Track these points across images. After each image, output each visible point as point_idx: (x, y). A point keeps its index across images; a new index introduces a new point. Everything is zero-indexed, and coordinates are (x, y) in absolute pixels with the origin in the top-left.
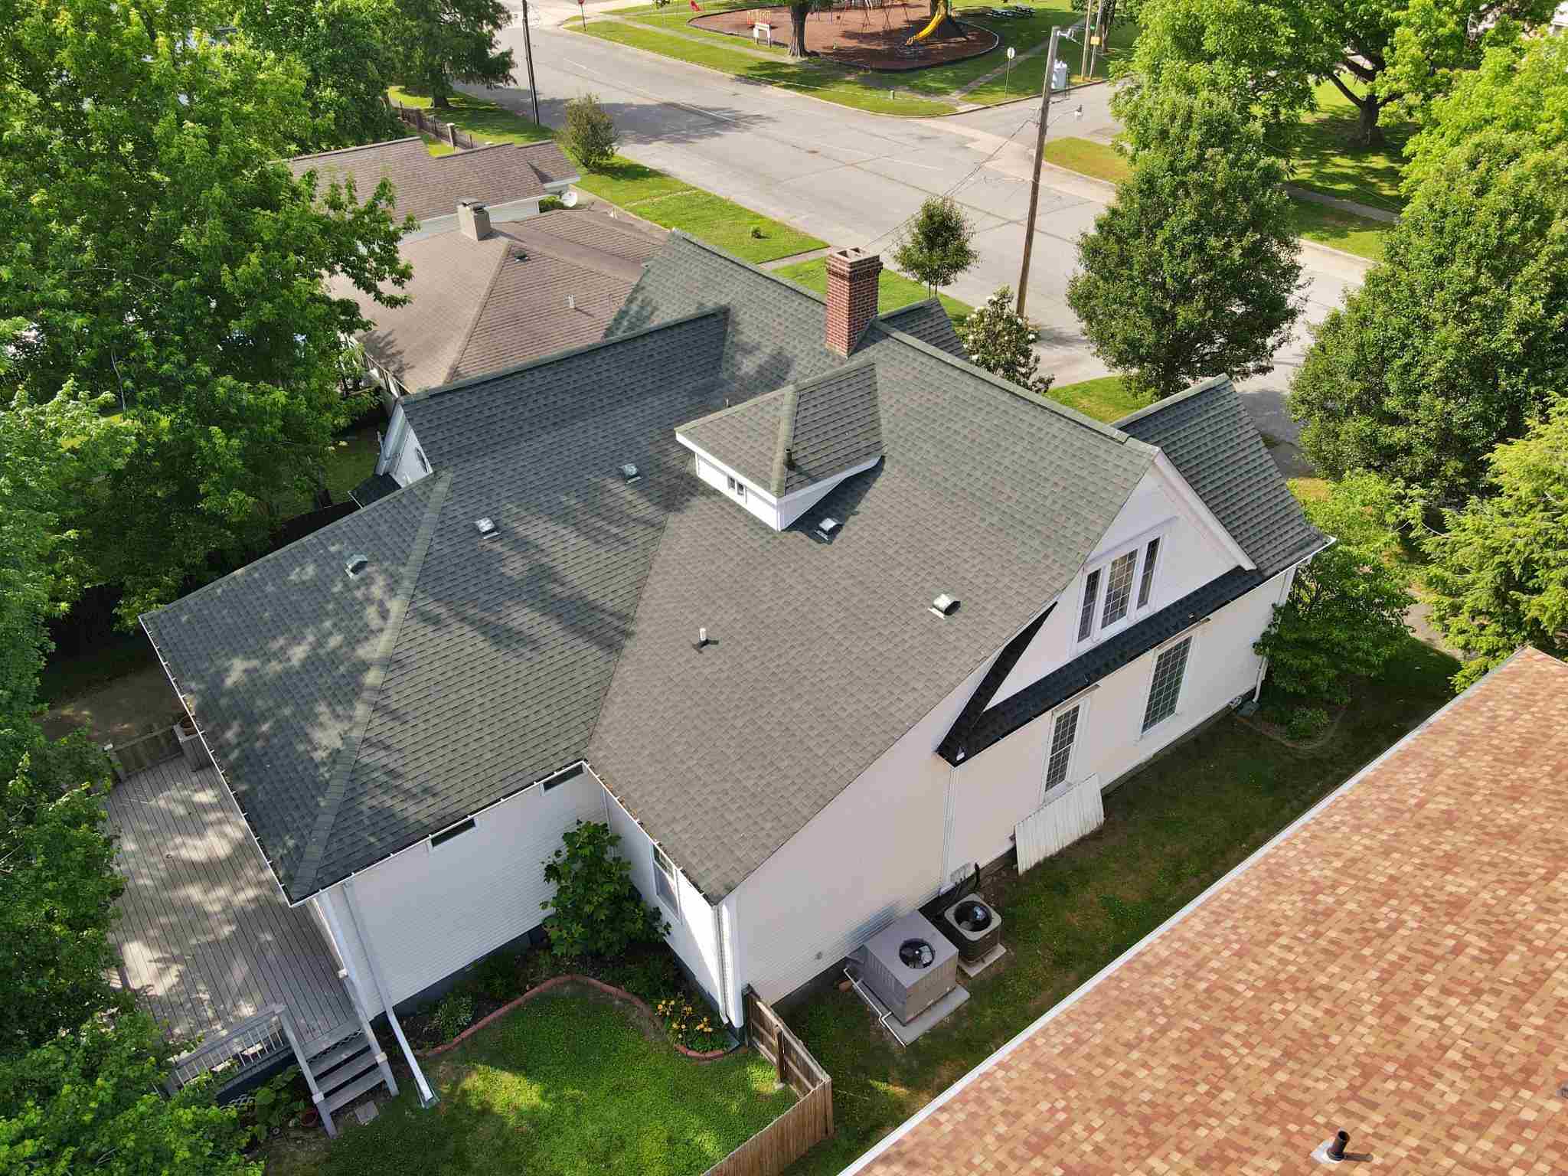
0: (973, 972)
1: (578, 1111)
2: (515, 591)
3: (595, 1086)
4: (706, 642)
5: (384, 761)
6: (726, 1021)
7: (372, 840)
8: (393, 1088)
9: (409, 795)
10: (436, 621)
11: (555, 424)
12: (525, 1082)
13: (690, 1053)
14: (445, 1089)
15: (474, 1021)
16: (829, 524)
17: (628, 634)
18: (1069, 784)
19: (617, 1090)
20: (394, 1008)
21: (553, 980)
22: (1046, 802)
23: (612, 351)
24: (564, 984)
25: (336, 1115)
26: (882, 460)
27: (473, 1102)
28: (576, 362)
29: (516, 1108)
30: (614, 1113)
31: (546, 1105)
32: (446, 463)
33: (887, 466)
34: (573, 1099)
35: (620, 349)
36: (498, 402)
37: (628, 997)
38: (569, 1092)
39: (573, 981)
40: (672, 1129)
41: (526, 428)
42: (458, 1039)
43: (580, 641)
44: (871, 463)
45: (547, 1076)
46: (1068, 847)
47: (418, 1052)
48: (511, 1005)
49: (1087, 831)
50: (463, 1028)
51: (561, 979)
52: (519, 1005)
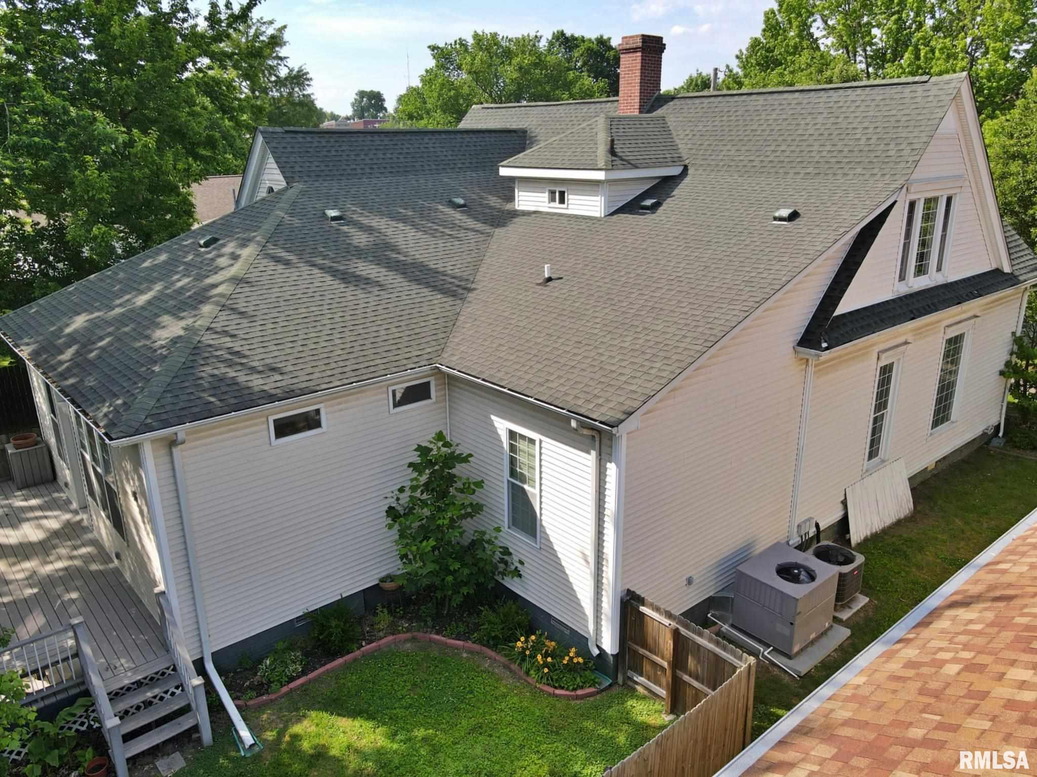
0: (845, 615)
1: (435, 750)
2: (360, 253)
3: (453, 726)
4: (550, 279)
5: (230, 345)
6: (596, 652)
7: (212, 399)
8: (207, 734)
9: (253, 370)
10: (287, 263)
11: (391, 172)
12: (370, 724)
13: (558, 692)
14: (270, 735)
15: (304, 673)
16: (648, 202)
17: (470, 290)
18: (883, 461)
19: (477, 729)
20: (213, 654)
21: (391, 638)
22: (868, 472)
23: (437, 136)
24: (406, 641)
25: (133, 761)
26: (686, 168)
27: (306, 745)
28: (408, 137)
29: (357, 751)
30: (478, 750)
31: (395, 746)
32: (297, 179)
33: (691, 171)
34: (425, 739)
35: (444, 136)
36: (344, 148)
37: (477, 647)
38: (420, 733)
39: (414, 639)
40: (552, 763)
41: (368, 171)
42: (285, 689)
43: (425, 290)
44: (676, 171)
45: (394, 719)
46: (890, 527)
47: (239, 702)
48: (348, 657)
49: (902, 516)
50: (292, 679)
51: (402, 636)
52: (355, 660)
